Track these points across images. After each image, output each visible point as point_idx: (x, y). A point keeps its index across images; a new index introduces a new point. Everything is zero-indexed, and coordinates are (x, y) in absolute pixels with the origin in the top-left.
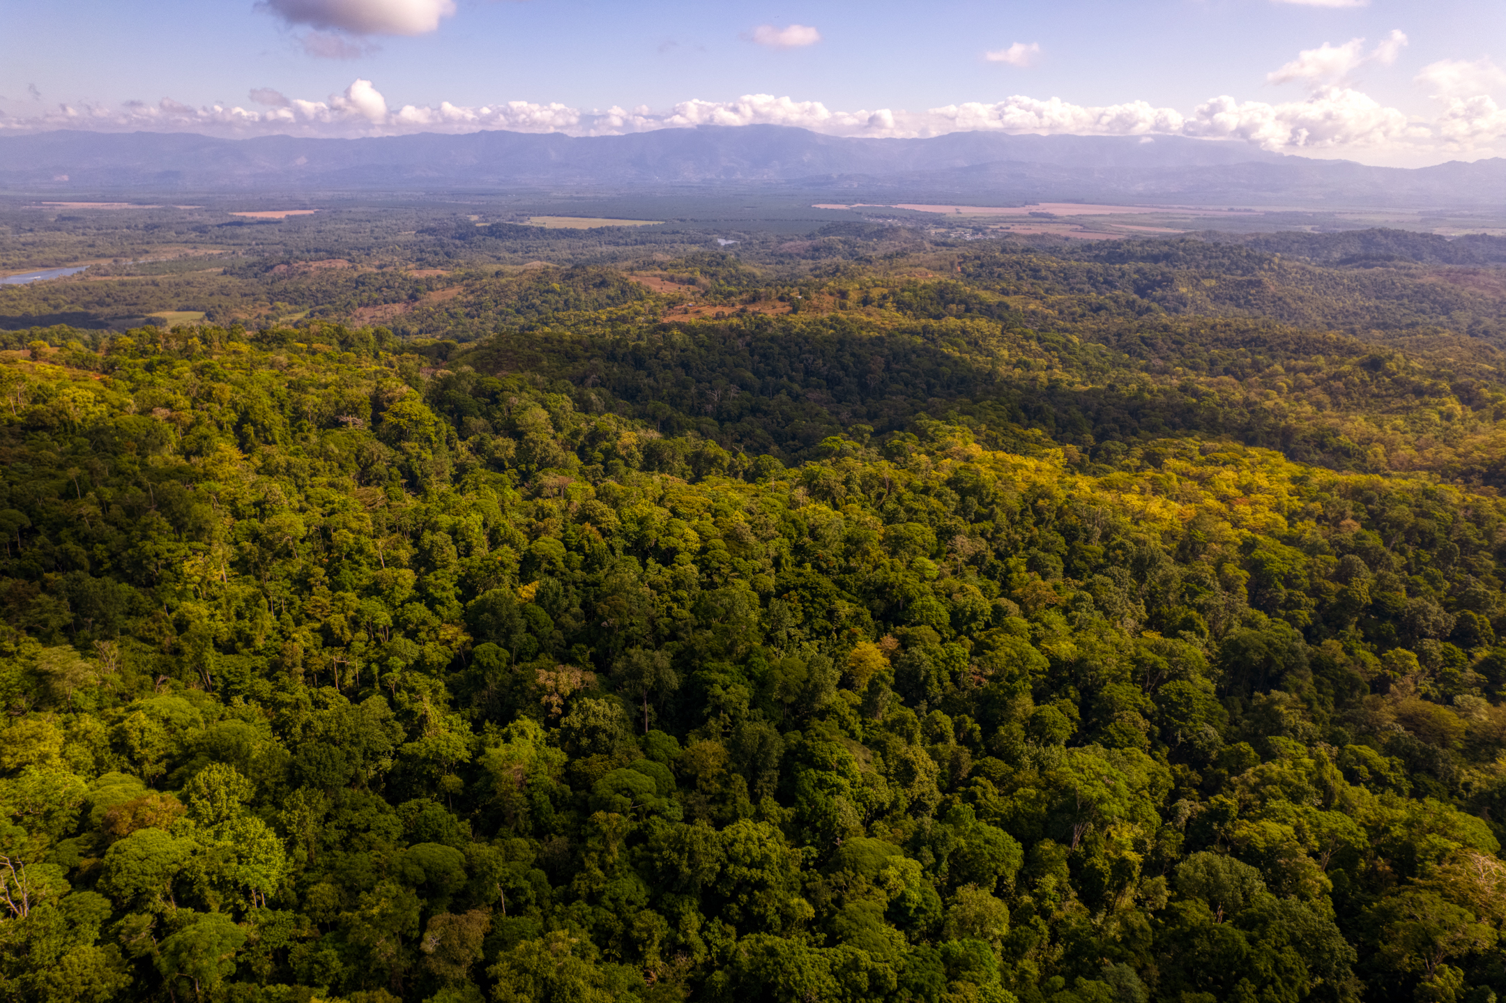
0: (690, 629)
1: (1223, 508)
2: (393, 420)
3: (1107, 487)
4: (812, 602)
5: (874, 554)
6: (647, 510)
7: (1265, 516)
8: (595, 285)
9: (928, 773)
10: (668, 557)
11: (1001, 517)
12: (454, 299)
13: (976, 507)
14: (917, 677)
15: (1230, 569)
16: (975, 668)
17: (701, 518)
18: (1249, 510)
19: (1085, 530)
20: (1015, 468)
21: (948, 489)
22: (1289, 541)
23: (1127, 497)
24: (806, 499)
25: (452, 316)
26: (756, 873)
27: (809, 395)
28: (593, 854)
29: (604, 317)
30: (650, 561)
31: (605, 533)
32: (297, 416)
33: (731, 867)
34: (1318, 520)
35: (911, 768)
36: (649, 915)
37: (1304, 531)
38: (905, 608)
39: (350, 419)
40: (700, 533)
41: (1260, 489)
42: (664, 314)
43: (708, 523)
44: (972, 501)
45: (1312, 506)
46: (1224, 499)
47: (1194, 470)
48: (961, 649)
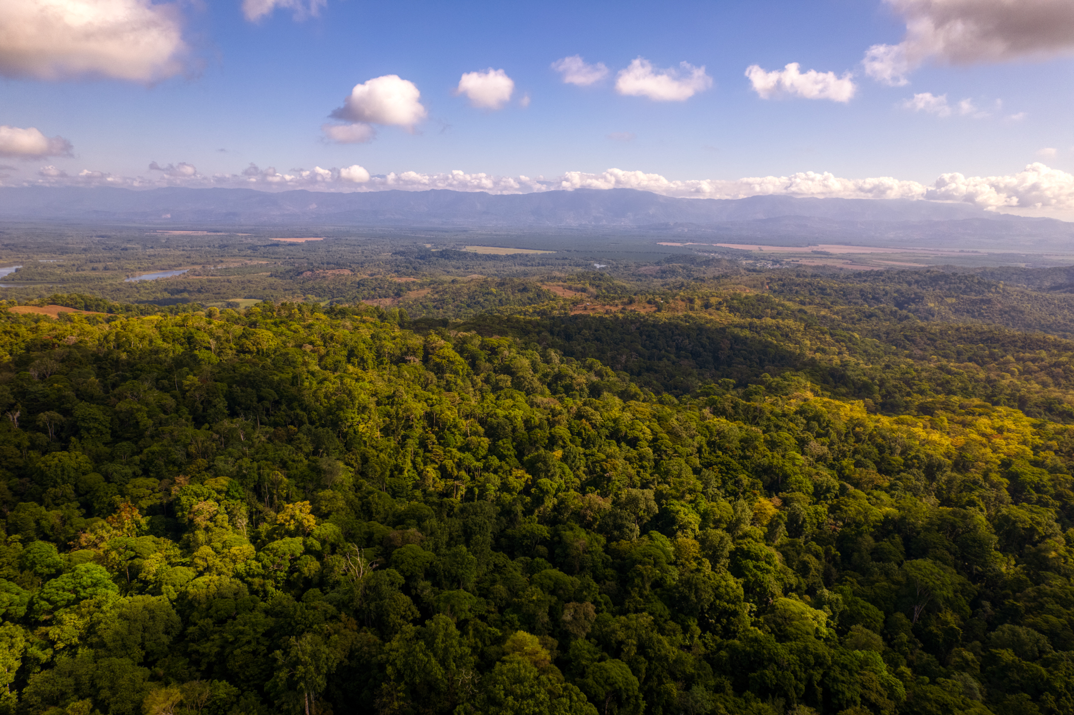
0: (656, 483)
1: (984, 440)
2: (438, 360)
3: (902, 422)
4: (727, 473)
5: (761, 449)
6: (618, 415)
7: (1015, 447)
8: (519, 291)
9: (817, 570)
10: (633, 443)
11: (834, 435)
12: (425, 297)
13: (817, 429)
14: (797, 522)
15: (995, 477)
16: (832, 521)
17: (650, 422)
18: (1004, 443)
19: (890, 448)
20: (837, 407)
21: (798, 416)
22: (1035, 463)
23: (916, 430)
24: (712, 416)
25: (425, 307)
26: (732, 607)
27: (682, 363)
28: (636, 589)
29: (531, 310)
30: (623, 444)
31: (594, 426)
32: (379, 355)
33: (718, 602)
34: (1056, 452)
35: (807, 567)
36: (672, 624)
37: (1046, 458)
38: (782, 482)
39: (412, 358)
40: (652, 430)
41: (1009, 430)
42: (571, 310)
43: (656, 426)
44: (815, 424)
45: (1050, 443)
46: (984, 435)
47: (958, 418)
48: (822, 508)
